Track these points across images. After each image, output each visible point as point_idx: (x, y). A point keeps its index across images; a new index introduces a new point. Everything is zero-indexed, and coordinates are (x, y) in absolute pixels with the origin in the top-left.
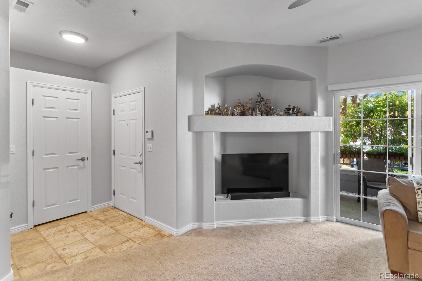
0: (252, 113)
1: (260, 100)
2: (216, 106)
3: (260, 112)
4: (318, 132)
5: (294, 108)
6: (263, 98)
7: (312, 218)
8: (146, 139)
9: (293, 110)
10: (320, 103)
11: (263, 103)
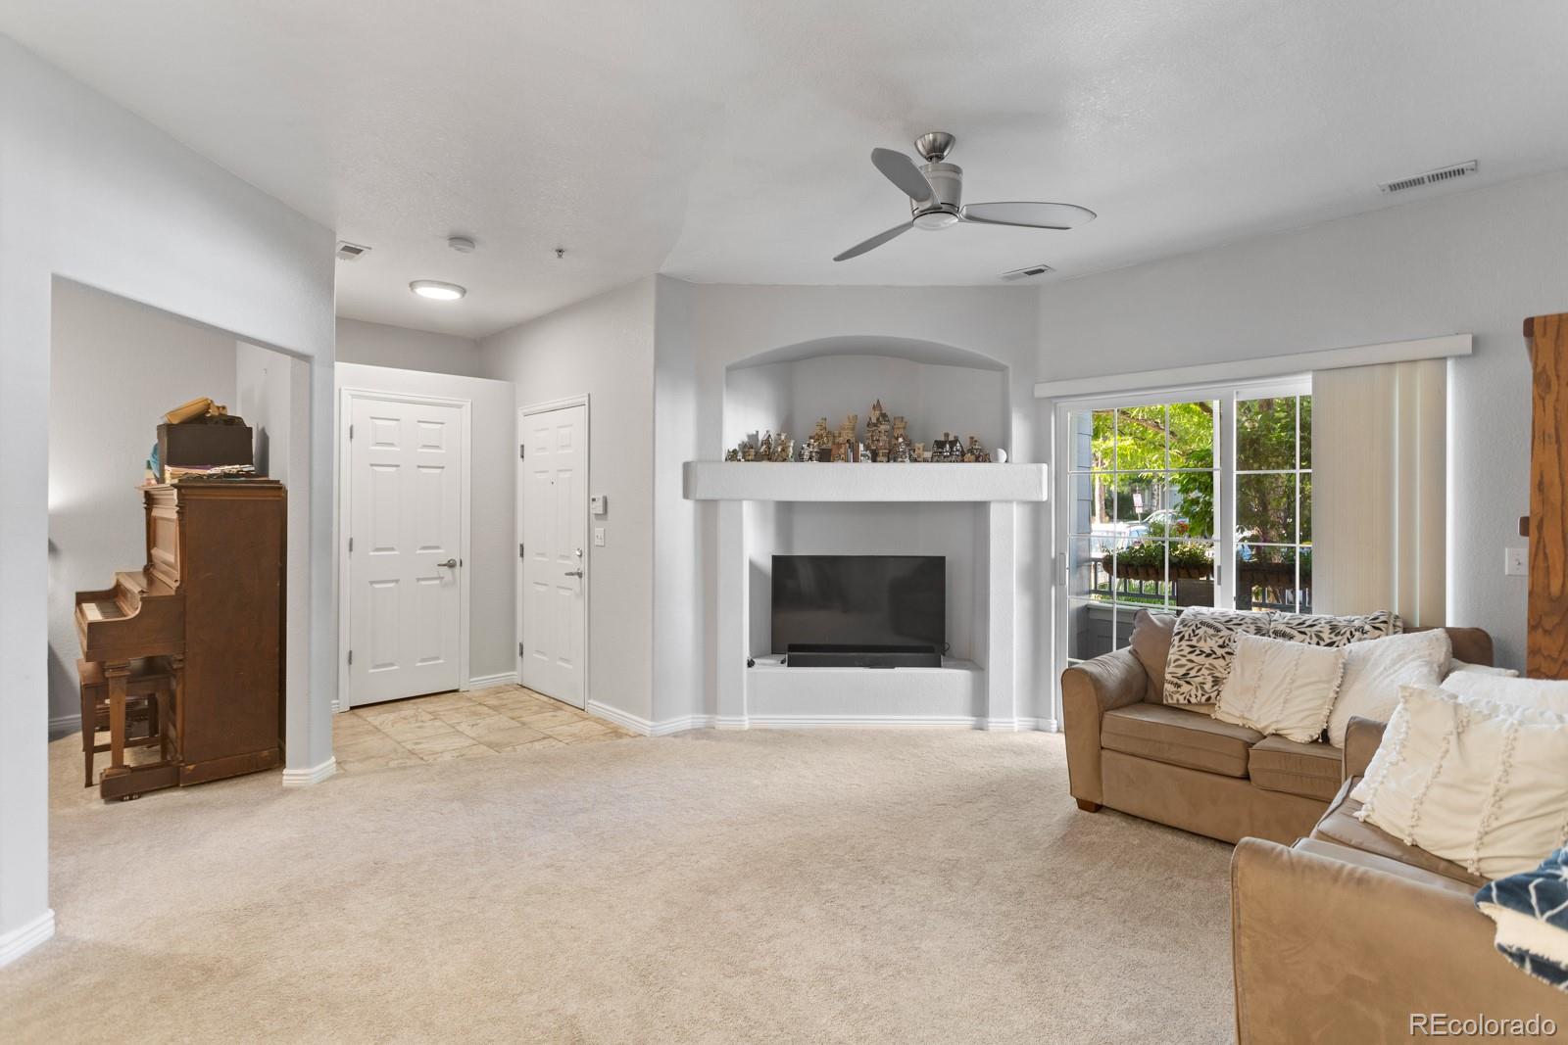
0: (846, 453)
1: (878, 419)
2: (761, 437)
3: (868, 453)
4: (1011, 502)
5: (953, 444)
6: (884, 416)
7: (991, 719)
8: (592, 517)
9: (951, 448)
10: (1019, 431)
11: (883, 428)
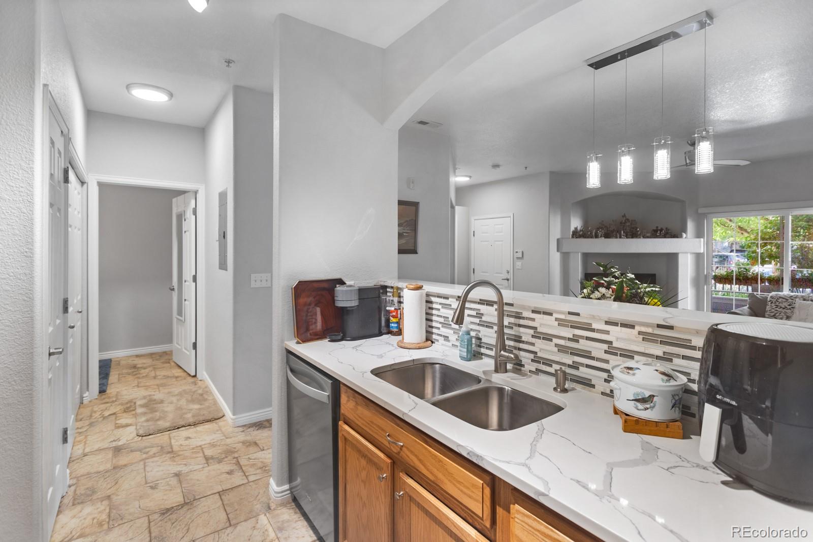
0: (616, 235)
1: (625, 221)
2: (579, 228)
3: (624, 234)
4: (687, 253)
5: (661, 230)
6: (628, 220)
8: (515, 259)
9: (660, 232)
10: (690, 226)
11: (627, 224)
